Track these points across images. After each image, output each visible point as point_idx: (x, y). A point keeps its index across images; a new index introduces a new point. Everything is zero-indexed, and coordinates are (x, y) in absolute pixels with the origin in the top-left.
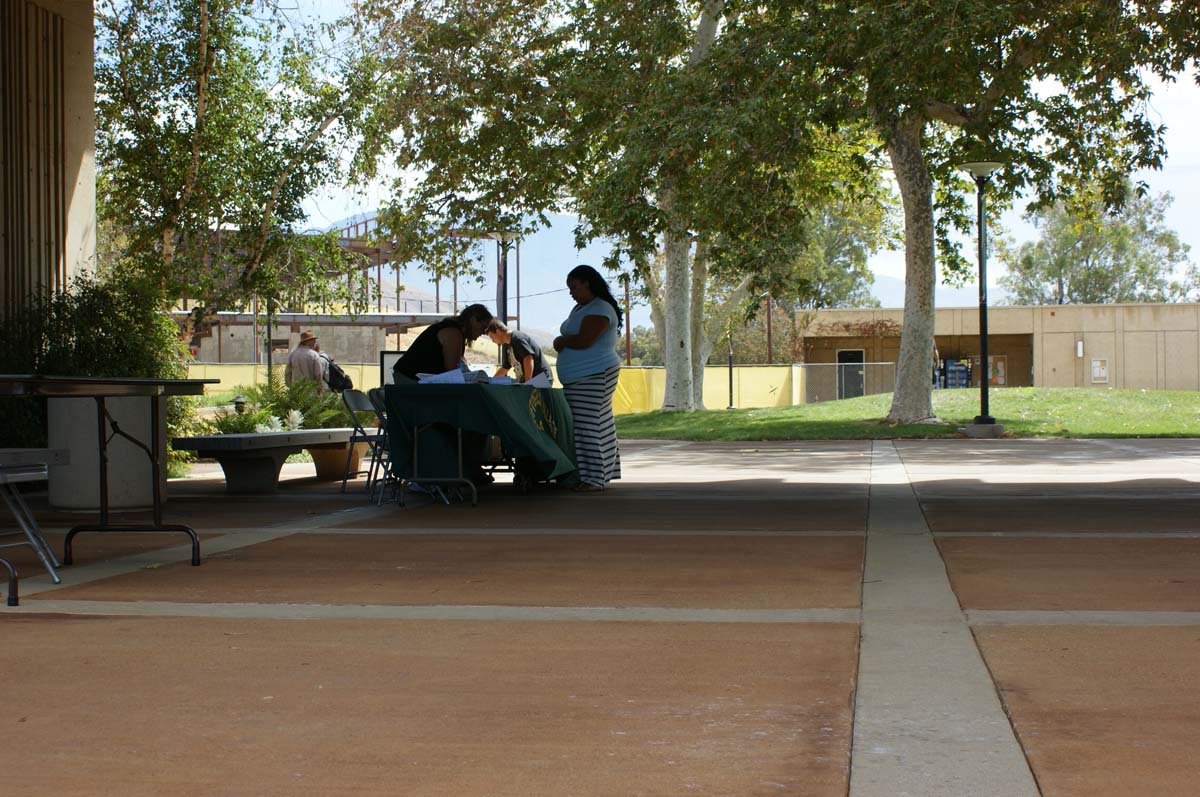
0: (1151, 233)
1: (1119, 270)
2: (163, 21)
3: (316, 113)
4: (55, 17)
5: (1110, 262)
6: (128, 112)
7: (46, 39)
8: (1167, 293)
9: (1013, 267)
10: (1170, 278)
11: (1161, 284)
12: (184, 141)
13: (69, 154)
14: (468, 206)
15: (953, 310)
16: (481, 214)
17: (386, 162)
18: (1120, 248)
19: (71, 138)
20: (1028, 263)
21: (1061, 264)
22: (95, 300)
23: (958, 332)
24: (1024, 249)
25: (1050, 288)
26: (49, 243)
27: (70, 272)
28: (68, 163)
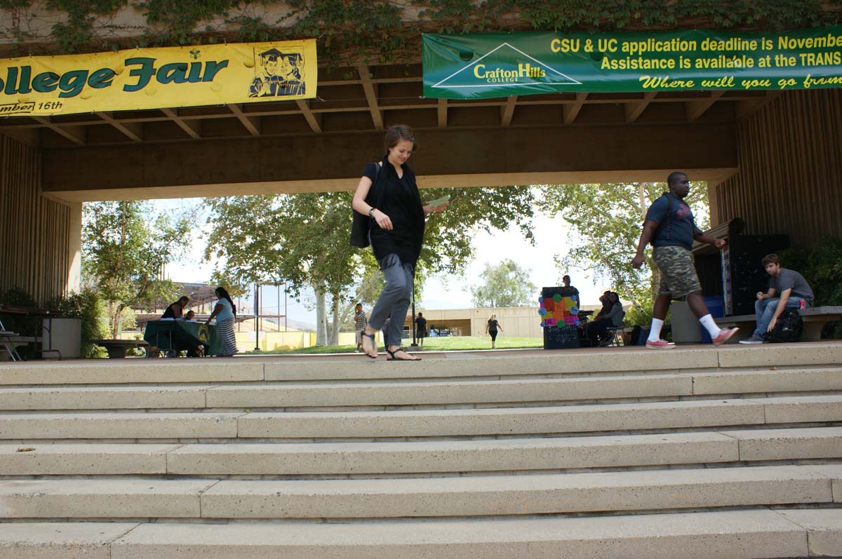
0: (525, 283)
1: (514, 297)
2: (112, 208)
3: (166, 238)
4: (67, 208)
5: (510, 293)
6: (99, 238)
7: (63, 214)
8: (531, 304)
9: (475, 295)
10: (531, 299)
11: (529, 301)
12: (117, 248)
13: (70, 252)
14: (244, 271)
15: (441, 311)
16: (249, 275)
17: (213, 255)
18: (514, 289)
19: (72, 246)
20: (480, 294)
21: (492, 294)
22: (77, 300)
23: (443, 319)
24: (479, 289)
25: (488, 303)
26: (61, 281)
27: (69, 290)
28: (70, 254)
